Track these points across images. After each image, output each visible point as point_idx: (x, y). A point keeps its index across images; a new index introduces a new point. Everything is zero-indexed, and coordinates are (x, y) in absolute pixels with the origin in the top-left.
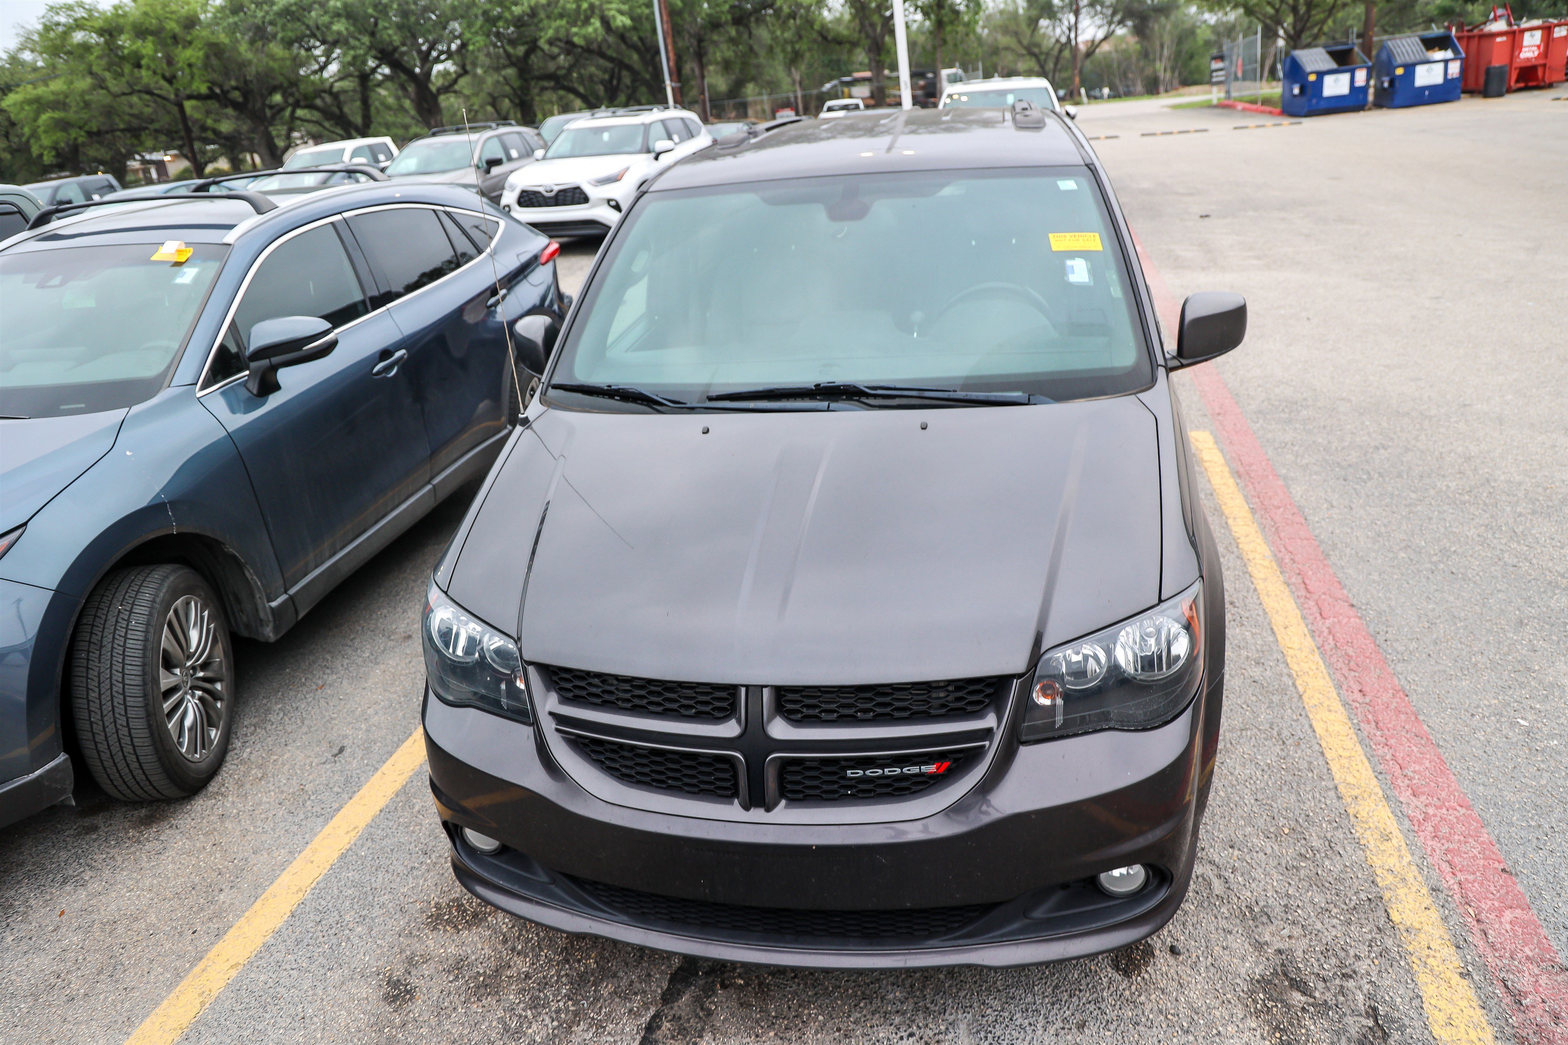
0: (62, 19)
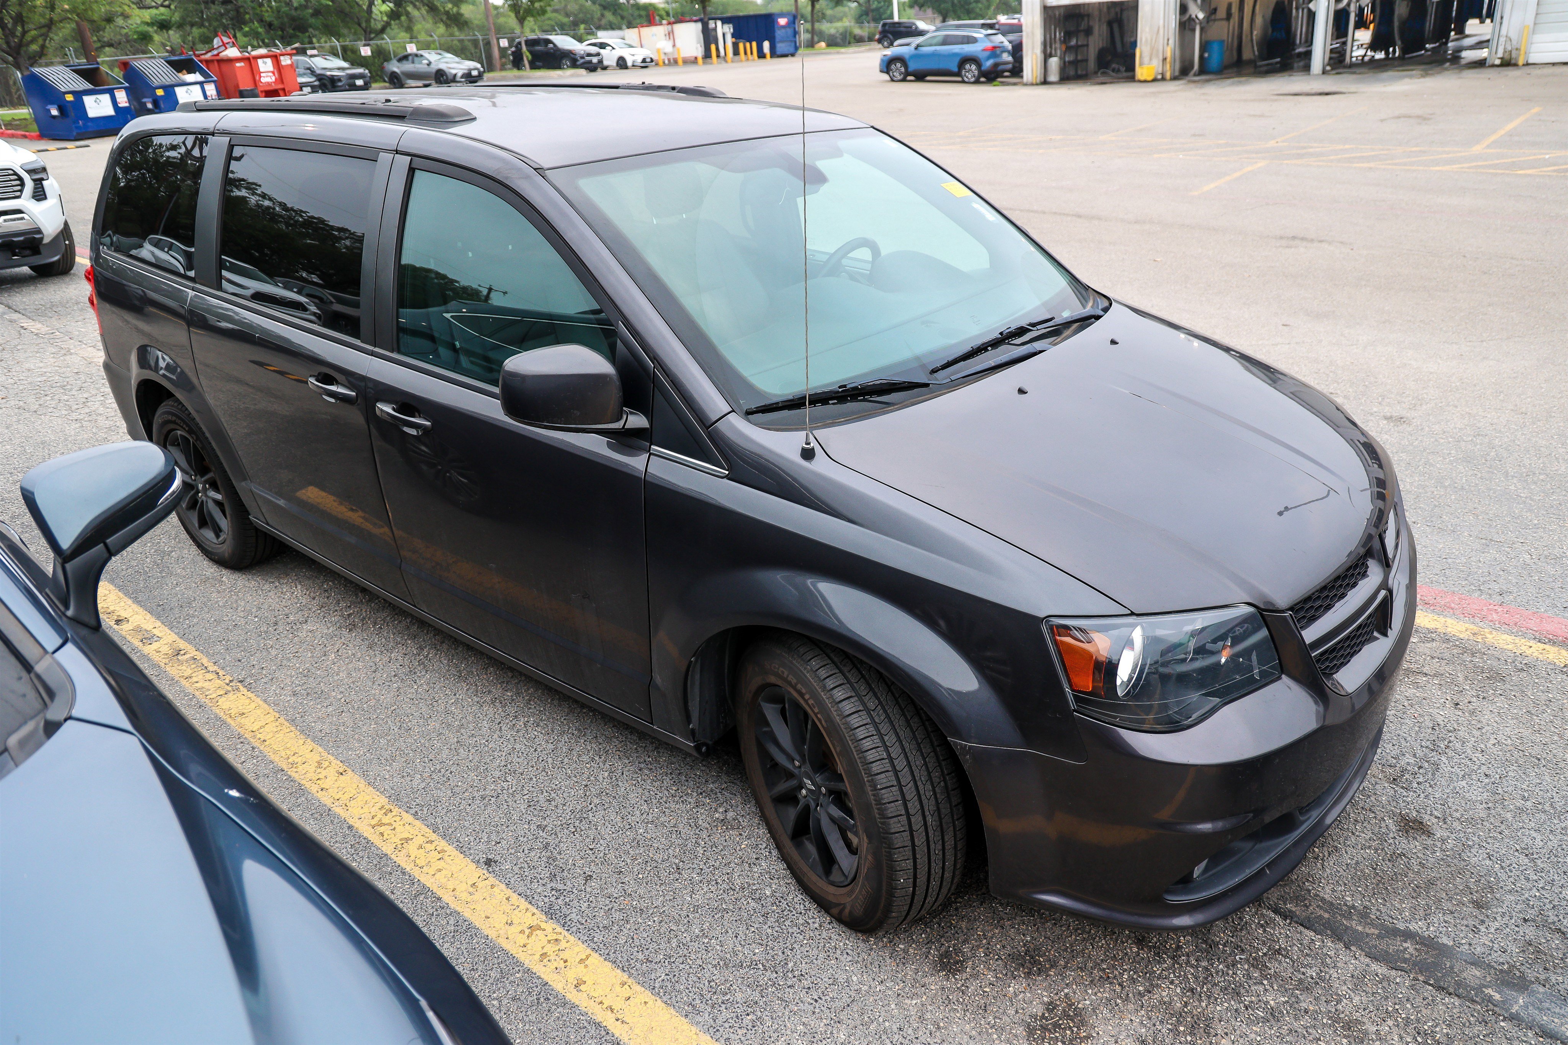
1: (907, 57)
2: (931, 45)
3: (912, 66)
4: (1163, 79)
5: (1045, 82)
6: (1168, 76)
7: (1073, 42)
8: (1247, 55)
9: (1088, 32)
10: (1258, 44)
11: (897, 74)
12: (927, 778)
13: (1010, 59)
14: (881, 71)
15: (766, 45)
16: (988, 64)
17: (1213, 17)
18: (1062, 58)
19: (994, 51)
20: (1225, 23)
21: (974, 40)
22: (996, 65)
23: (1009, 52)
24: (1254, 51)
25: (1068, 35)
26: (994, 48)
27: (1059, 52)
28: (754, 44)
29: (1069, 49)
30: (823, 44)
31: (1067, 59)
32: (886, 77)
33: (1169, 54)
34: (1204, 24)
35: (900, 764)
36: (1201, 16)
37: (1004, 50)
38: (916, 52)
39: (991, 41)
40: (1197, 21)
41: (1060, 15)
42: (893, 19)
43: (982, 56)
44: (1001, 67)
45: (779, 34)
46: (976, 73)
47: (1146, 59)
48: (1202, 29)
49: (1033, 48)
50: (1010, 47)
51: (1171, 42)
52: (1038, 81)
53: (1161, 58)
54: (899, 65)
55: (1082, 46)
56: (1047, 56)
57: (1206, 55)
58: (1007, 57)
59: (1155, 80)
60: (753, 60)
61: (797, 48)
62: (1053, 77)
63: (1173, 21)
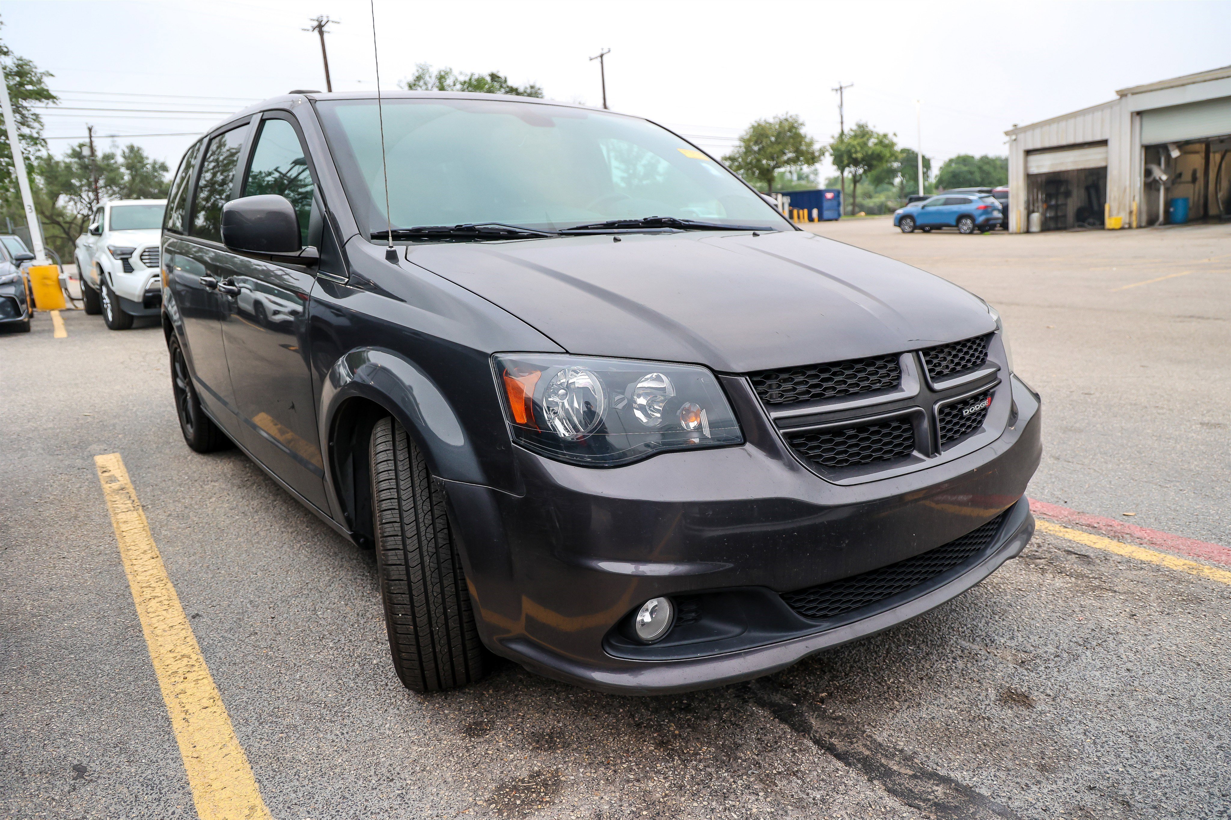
1: (915, 215)
2: (935, 205)
3: (919, 222)
4: (1130, 227)
5: (1028, 232)
6: (1134, 224)
7: (1053, 202)
8: (1213, 211)
9: (1068, 194)
10: (1223, 203)
11: (907, 227)
12: (431, 522)
13: (1000, 215)
14: (895, 225)
15: (815, 212)
16: (981, 219)
17: (1179, 180)
18: (1043, 214)
19: (987, 209)
20: (1191, 186)
21: (969, 201)
22: (988, 220)
23: (999, 210)
24: (1219, 208)
25: (1049, 196)
26: (986, 207)
27: (1041, 210)
28: (806, 211)
29: (1049, 207)
30: (863, 214)
31: (1048, 215)
32: (898, 230)
33: (1135, 207)
34: (1169, 185)
35: (407, 505)
36: (1164, 177)
37: (995, 209)
38: (923, 211)
39: (984, 202)
40: (1161, 182)
41: (1041, 181)
42: (918, 194)
43: (976, 213)
44: (992, 222)
45: (826, 205)
46: (971, 226)
47: (1115, 212)
48: (1167, 190)
49: (1017, 206)
50: (1000, 207)
51: (1137, 199)
52: (1022, 231)
53: (1128, 211)
54: (909, 220)
55: (1062, 205)
56: (1029, 213)
57: (1172, 210)
58: (997, 214)
59: (1122, 228)
60: (804, 222)
61: (839, 215)
62: (1035, 227)
63: (1138, 181)
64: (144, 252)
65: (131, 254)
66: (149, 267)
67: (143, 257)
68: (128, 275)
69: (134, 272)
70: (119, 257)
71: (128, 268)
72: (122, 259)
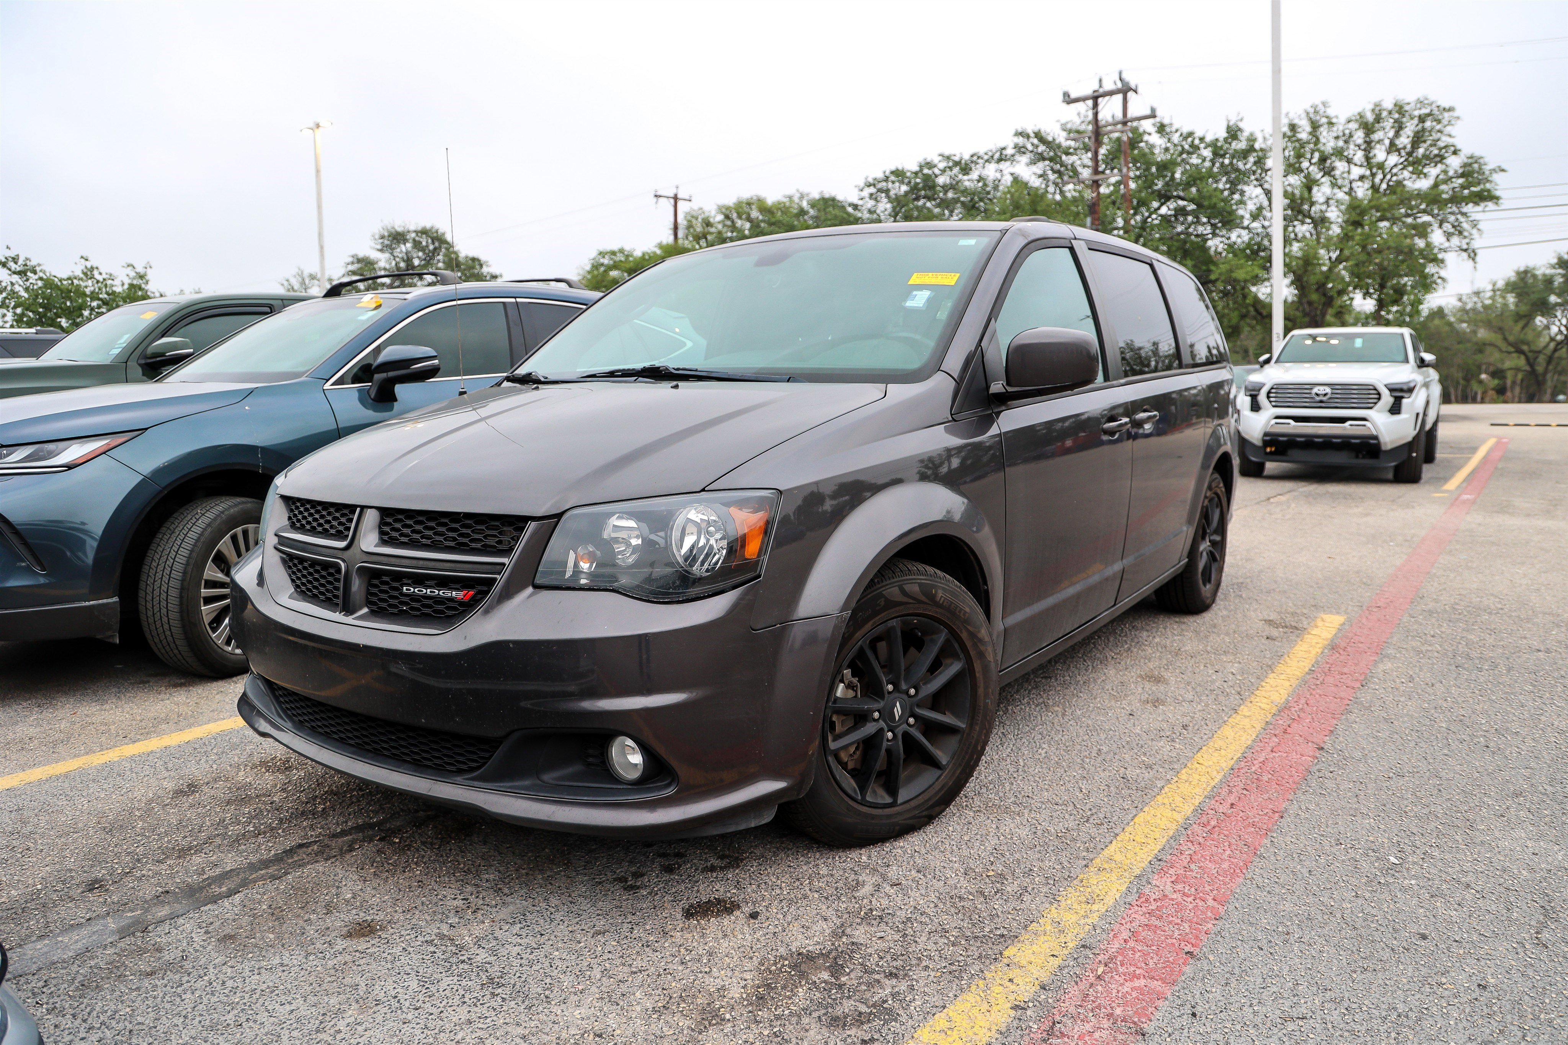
0: (606, 261)
64: (1272, 388)
65: (1259, 390)
66: (1274, 406)
67: (1272, 395)
68: (1253, 415)
69: (1261, 412)
70: (1248, 393)
71: (1255, 407)
72: (1251, 395)
